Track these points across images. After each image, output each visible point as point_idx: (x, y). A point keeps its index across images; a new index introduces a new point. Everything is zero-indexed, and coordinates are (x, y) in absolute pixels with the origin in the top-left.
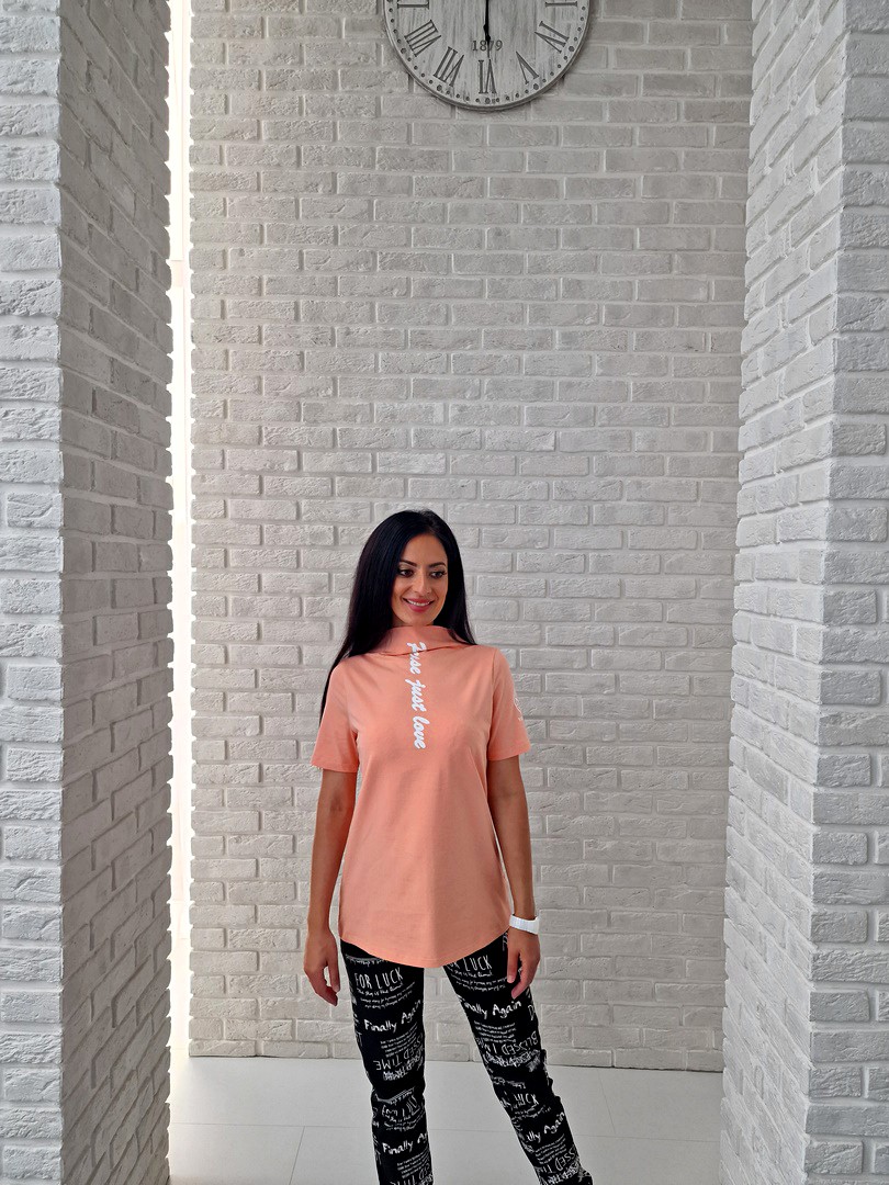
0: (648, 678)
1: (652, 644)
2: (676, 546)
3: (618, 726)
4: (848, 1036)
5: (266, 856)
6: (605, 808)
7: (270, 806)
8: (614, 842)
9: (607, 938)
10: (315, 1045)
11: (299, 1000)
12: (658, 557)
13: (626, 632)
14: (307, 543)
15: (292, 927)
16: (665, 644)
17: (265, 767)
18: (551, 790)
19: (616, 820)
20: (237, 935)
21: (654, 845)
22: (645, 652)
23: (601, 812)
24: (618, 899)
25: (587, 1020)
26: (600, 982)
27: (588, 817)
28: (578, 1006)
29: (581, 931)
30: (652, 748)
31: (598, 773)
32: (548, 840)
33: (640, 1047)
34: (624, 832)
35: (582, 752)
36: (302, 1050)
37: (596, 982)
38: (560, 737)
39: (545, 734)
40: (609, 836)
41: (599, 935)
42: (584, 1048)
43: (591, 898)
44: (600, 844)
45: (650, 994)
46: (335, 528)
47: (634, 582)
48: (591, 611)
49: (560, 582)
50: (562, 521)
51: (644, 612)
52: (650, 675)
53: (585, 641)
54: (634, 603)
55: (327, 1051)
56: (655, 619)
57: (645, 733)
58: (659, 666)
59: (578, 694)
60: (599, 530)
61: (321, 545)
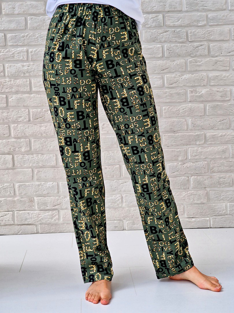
3: (207, 16)
6: (201, 68)
8: (207, 90)
9: (205, 150)
10: (28, 226)
11: (16, 199)
15: (9, 154)
18: (168, 58)
19: (208, 77)
21: (231, 91)
23: (199, 71)
24: (210, 125)
25: (194, 200)
26: (201, 177)
27: (190, 75)
28: (189, 192)
29: (188, 146)
30: (228, 29)
31: (196, 46)
32: (167, 90)
33: (227, 215)
34: (213, 83)
35: (185, 33)
36: (20, 229)
37: (199, 177)
38: (172, 24)
39: (163, 23)
40: (204, 86)
41: (200, 148)
42: (193, 218)
43: (194, 125)
44: (198, 91)
45: (231, 182)
55: (35, 229)
57: (224, 19)
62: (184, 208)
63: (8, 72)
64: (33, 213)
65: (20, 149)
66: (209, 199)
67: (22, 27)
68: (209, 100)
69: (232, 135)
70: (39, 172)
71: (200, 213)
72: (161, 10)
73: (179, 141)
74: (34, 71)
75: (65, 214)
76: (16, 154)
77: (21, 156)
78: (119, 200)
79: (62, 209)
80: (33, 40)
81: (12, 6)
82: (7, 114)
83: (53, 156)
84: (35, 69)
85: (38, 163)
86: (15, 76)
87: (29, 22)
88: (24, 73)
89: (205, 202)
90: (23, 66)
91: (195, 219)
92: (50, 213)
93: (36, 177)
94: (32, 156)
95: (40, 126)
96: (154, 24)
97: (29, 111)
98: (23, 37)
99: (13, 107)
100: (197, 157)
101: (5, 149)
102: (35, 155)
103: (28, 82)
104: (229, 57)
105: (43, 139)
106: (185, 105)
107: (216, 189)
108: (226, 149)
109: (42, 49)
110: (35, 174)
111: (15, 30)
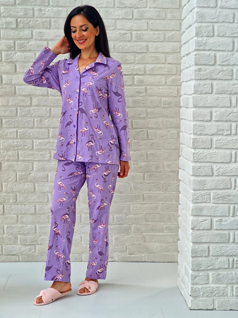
0: (159, 89)
1: (160, 73)
2: (171, 29)
3: (147, 110)
4: (205, 181)
6: (142, 147)
8: (145, 163)
9: (142, 206)
10: (12, 256)
11: (4, 236)
12: (163, 34)
13: (150, 68)
14: (4, 27)
16: (167, 73)
21: (162, 164)
22: (158, 77)
24: (147, 188)
25: (133, 241)
27: (133, 152)
28: (130, 236)
29: (131, 203)
30: (161, 120)
31: (138, 132)
33: (157, 253)
34: (150, 158)
36: (6, 258)
37: (138, 225)
41: (139, 204)
42: (132, 254)
43: (135, 188)
44: (139, 164)
45: (161, 229)
46: (16, 20)
47: (153, 45)
48: (134, 58)
49: (120, 45)
50: (121, 17)
51: (157, 58)
52: (160, 88)
53: (132, 72)
54: (153, 55)
55: (18, 258)
56: (162, 62)
57: (159, 113)
58: (164, 83)
59: (129, 96)
60: (137, 21)
61: (10, 28)
62: (126, 247)
63: (3, 145)
64: (16, 247)
65: (9, 200)
66: (145, 241)
67: (14, 115)
70: (22, 217)
71: (138, 251)
73: (124, 199)
74: (21, 146)
75: (40, 248)
76: (6, 204)
77: (9, 206)
78: (79, 239)
79: (38, 245)
80: (21, 124)
81: (7, 100)
83: (33, 206)
84: (22, 145)
85: (21, 211)
86: (7, 149)
87: (19, 111)
88: (14, 147)
89: (141, 243)
90: (13, 142)
91: (134, 255)
92: (29, 247)
93: (19, 221)
94: (17, 206)
95: (24, 185)
97: (16, 173)
98: (14, 122)
99: (5, 170)
100: (136, 211)
102: (19, 206)
103: (17, 154)
104: (161, 140)
105: (26, 194)
107: (150, 234)
109: (27, 131)
110: (19, 219)
111: (9, 117)
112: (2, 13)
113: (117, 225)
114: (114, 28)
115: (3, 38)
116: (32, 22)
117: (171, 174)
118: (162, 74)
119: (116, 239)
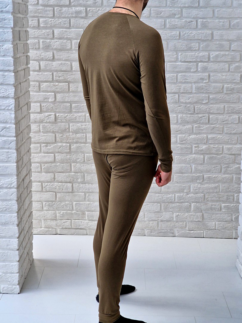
0: (223, 76)
1: (224, 60)
2: (236, 16)
3: (209, 97)
5: (59, 152)
6: (203, 132)
7: (60, 131)
8: (206, 146)
10: (81, 230)
11: (73, 212)
12: (228, 22)
13: (214, 55)
14: (74, 15)
15: (70, 182)
16: (230, 60)
17: (57, 115)
18: (180, 124)
19: (207, 137)
20: (47, 185)
21: (223, 147)
22: (222, 64)
23: (201, 133)
24: (207, 170)
25: (193, 219)
26: (199, 204)
27: (195, 135)
28: (190, 213)
29: (191, 183)
30: (223, 106)
31: (200, 117)
32: (178, 145)
33: (215, 229)
34: (211, 142)
35: (193, 108)
36: (75, 232)
37: (197, 204)
38: (184, 101)
39: (178, 100)
40: (204, 143)
41: (199, 185)
43: (196, 169)
44: (200, 147)
45: (220, 208)
46: (86, 9)
47: (217, 33)
48: (199, 45)
49: (185, 33)
50: (187, 5)
51: (222, 46)
52: (224, 74)
53: (196, 59)
54: (218, 42)
55: (85, 232)
56: (226, 50)
57: (221, 99)
58: (227, 70)
59: (192, 83)
60: (203, 9)
61: (80, 17)
62: (186, 224)
63: (72, 129)
64: (84, 222)
65: (77, 180)
66: (203, 219)
68: (208, 153)
69: (222, 177)
70: (89, 195)
71: (197, 227)
72: (177, 92)
73: (185, 179)
76: (74, 183)
77: (78, 184)
78: (142, 216)
81: (76, 86)
82: (69, 157)
85: (89, 189)
86: (76, 132)
88: (82, 130)
89: (201, 220)
90: (82, 125)
91: (193, 231)
93: (87, 199)
94: (85, 185)
95: (91, 166)
96: (172, 101)
97: (84, 155)
99: (74, 152)
100: (197, 191)
101: (67, 179)
102: (87, 184)
103: (85, 136)
104: (222, 125)
106: (190, 156)
107: (209, 212)
108: (217, 186)
110: (87, 196)
111: (78, 101)
112: (73, 2)
113: (178, 204)
114: (180, 15)
115: (73, 27)
116: (101, 10)
117: (231, 156)
118: (226, 61)
119: (177, 216)
